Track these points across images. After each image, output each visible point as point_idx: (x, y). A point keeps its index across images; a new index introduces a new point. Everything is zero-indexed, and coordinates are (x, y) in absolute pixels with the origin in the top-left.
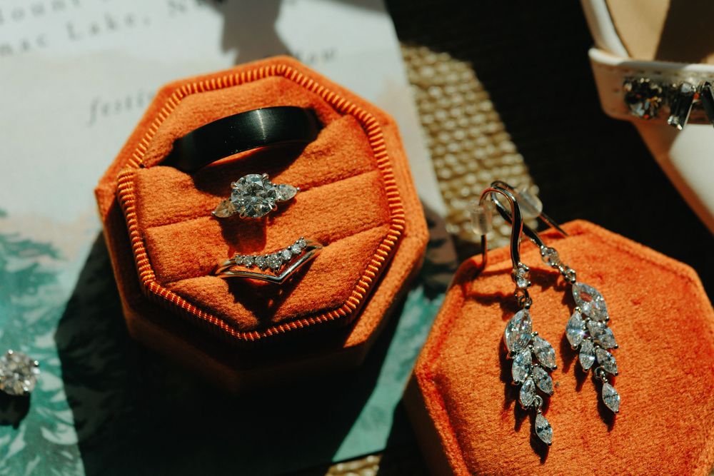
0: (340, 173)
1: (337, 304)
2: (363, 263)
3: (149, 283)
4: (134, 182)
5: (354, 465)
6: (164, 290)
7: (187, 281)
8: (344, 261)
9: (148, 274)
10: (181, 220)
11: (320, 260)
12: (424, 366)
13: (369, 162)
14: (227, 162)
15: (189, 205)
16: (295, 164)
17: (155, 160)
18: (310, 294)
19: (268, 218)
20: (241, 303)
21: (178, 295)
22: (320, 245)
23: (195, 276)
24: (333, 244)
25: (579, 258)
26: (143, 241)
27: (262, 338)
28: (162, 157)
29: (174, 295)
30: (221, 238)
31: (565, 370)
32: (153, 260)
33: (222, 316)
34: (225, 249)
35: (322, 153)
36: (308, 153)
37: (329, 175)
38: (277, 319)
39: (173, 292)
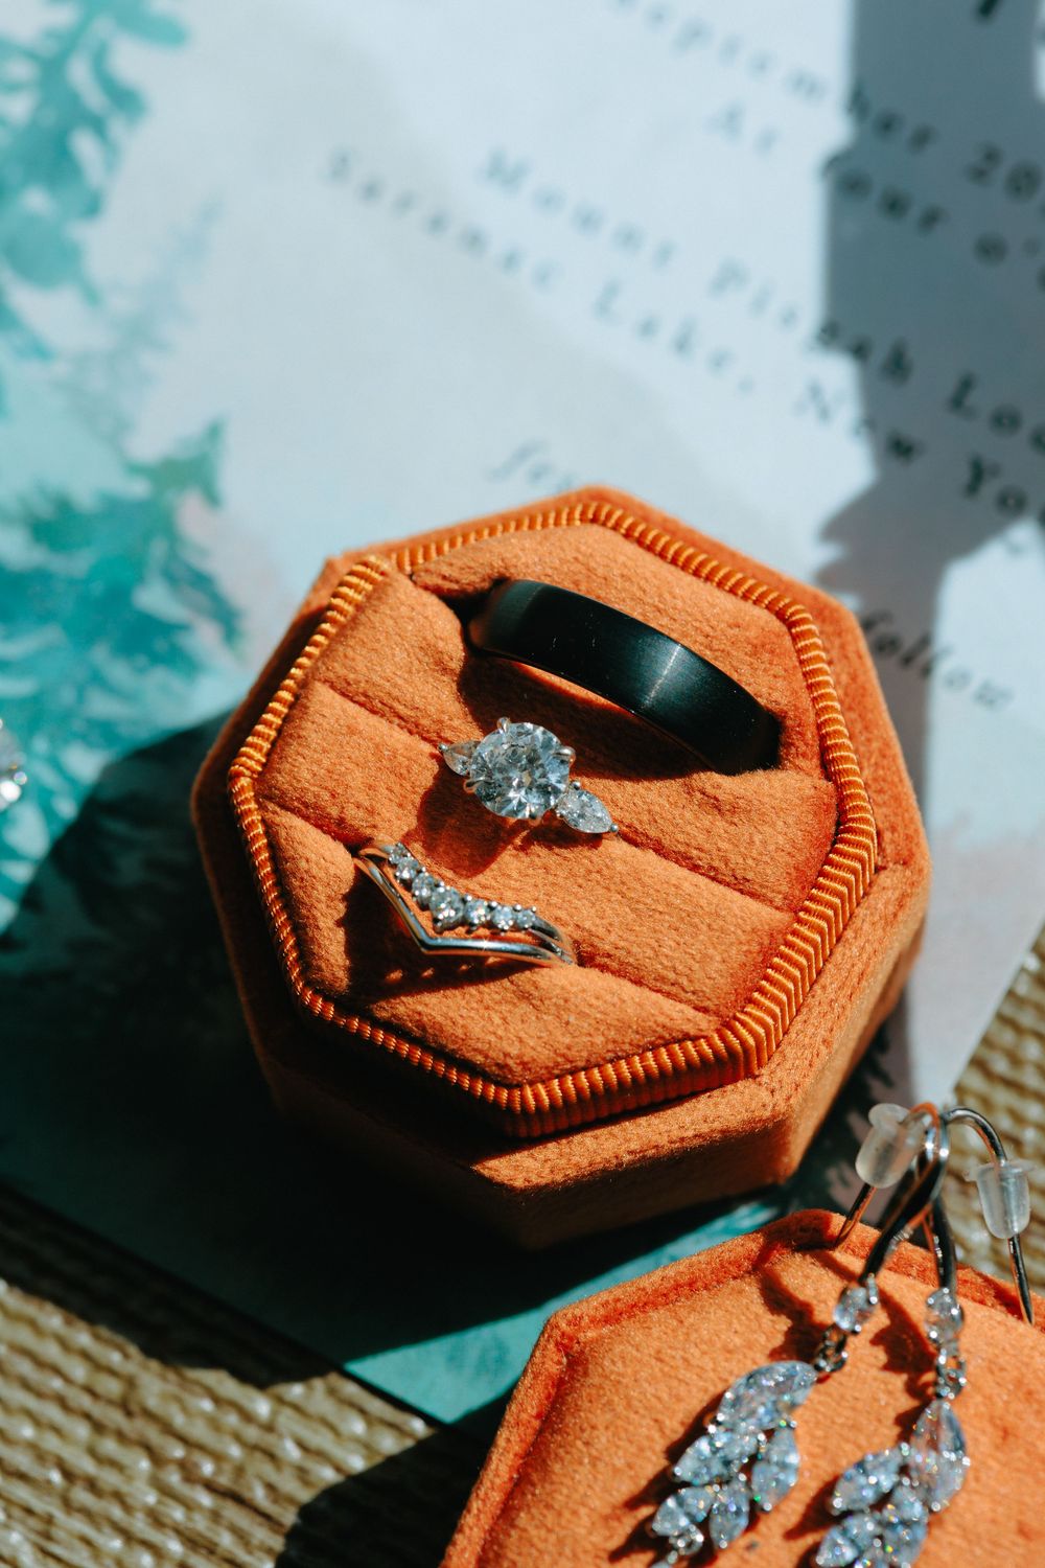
0: (716, 864)
1: (501, 1076)
2: (611, 1047)
3: (239, 775)
4: (375, 590)
5: (376, 1406)
6: (253, 806)
7: (298, 822)
8: (582, 1015)
9: (250, 757)
10: (383, 716)
11: (542, 977)
12: (575, 1317)
13: (785, 888)
14: (552, 686)
15: (419, 702)
16: (657, 785)
17: (440, 582)
18: (473, 1018)
19: (525, 833)
20: (346, 933)
21: (267, 833)
22: (571, 956)
23: (318, 826)
24: (594, 973)
25: (1002, 1369)
26: (297, 697)
27: (333, 1023)
28: (455, 587)
29: (260, 830)
30: (418, 800)
31: (791, 1535)
32: (281, 742)
33: (301, 929)
34: (410, 822)
35: (716, 805)
36: (694, 783)
37: (695, 853)
38: (383, 1011)
39: (263, 821)
